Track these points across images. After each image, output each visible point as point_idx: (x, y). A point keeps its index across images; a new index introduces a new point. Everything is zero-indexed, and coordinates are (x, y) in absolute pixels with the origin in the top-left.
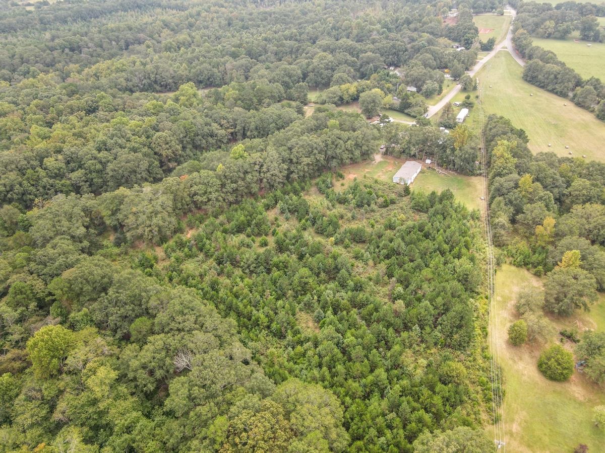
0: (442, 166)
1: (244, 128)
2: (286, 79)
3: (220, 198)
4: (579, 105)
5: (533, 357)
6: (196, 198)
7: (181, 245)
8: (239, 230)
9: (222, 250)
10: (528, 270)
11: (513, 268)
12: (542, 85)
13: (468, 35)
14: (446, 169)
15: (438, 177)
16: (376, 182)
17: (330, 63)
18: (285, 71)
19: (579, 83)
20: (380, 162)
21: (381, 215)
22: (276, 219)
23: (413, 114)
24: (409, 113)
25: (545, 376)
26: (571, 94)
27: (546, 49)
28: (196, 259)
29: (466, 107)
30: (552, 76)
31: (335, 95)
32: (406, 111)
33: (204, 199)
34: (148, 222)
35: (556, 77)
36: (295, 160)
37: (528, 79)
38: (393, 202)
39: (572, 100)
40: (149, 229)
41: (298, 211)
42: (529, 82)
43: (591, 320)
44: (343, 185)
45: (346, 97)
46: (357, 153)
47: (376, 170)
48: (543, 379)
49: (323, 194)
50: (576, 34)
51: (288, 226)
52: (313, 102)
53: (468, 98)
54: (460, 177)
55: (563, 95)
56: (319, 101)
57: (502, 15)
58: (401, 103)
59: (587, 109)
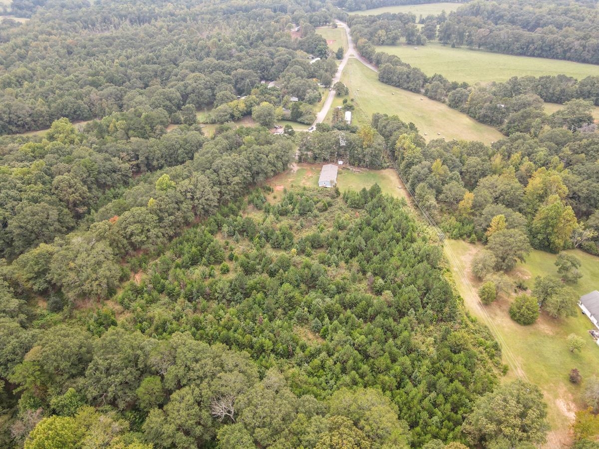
0: (354, 165)
1: (147, 158)
2: (168, 103)
3: (160, 234)
4: (431, 98)
5: (503, 311)
6: (133, 239)
7: (138, 292)
8: (194, 262)
9: (189, 286)
10: (464, 240)
11: (453, 241)
12: (398, 84)
13: (321, 47)
14: (359, 166)
15: (354, 175)
16: (304, 189)
17: (208, 83)
18: (164, 95)
19: (426, 80)
20: (298, 171)
21: (325, 218)
22: (227, 243)
23: (306, 122)
24: (302, 121)
25: (520, 323)
26: (423, 91)
27: (390, 54)
28: (159, 303)
29: (348, 110)
30: (405, 76)
31: (226, 113)
32: (299, 120)
33: (143, 237)
34: (94, 276)
35: (408, 77)
36: (224, 181)
37: (385, 80)
38: (330, 205)
39: (426, 94)
40: (97, 282)
41: (246, 231)
42: (386, 83)
43: (525, 270)
44: (275, 198)
45: (237, 114)
46: (280, 164)
47: (299, 179)
48: (519, 326)
49: (260, 209)
50: (403, 40)
51: (241, 247)
52: (202, 123)
53: (345, 102)
54: (372, 172)
55: (416, 91)
56: (208, 121)
57: (336, 27)
58: (292, 113)
59: (439, 100)
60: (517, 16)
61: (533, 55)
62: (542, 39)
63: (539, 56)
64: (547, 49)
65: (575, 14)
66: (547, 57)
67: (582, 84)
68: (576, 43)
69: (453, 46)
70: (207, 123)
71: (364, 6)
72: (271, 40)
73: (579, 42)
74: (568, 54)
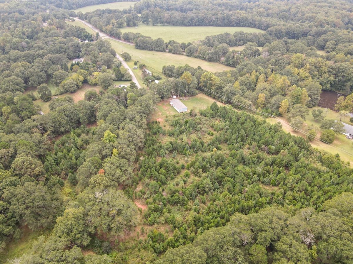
0: (182, 96)
4: (173, 53)
12: (151, 49)
13: (84, 33)
14: (185, 97)
15: (187, 101)
16: (175, 116)
23: (129, 79)
24: (126, 79)
25: (329, 144)
26: (168, 50)
27: (134, 33)
29: (142, 68)
31: (73, 85)
32: (123, 79)
35: (157, 44)
39: (170, 52)
44: (165, 126)
45: (79, 84)
47: (163, 112)
49: (165, 135)
51: (182, 160)
53: (136, 63)
54: (194, 98)
55: (163, 51)
57: (74, 20)
58: (116, 76)
59: (179, 54)
60: (169, 6)
61: (195, 25)
62: (197, 17)
63: (199, 25)
64: (201, 21)
65: (195, 3)
66: (202, 26)
67: (235, 36)
68: (213, 17)
69: (154, 25)
70: (57, 95)
71: (75, 6)
72: (44, 33)
73: (214, 16)
74: (211, 23)
